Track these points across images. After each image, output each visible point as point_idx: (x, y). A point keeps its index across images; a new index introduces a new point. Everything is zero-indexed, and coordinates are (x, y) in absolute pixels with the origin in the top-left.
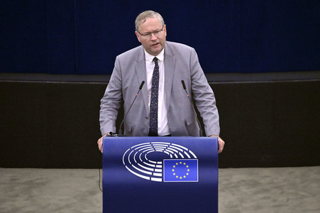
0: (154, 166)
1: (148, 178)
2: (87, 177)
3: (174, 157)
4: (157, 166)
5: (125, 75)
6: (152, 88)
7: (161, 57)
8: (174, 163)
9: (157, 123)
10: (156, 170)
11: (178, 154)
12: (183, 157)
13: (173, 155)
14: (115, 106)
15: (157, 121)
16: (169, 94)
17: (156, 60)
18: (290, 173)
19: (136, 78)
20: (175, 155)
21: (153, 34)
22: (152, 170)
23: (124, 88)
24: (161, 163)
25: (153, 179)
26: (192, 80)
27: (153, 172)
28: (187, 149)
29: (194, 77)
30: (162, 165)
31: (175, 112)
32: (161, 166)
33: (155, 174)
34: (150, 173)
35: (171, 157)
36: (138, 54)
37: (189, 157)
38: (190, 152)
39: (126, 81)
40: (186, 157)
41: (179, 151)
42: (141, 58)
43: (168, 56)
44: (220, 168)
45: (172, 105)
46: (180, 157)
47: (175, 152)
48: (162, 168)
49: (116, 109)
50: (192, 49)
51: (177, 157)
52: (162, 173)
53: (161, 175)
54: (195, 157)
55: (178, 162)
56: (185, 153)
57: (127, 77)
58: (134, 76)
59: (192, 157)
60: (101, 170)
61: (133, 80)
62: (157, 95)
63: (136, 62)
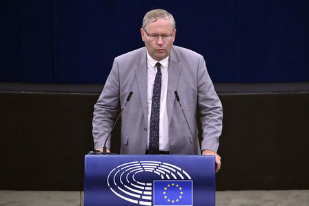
0: (143, 188)
1: (136, 202)
2: (66, 201)
3: (166, 178)
4: (146, 188)
5: (124, 80)
6: (153, 97)
7: (164, 63)
8: (165, 184)
9: (158, 137)
10: (145, 193)
11: (170, 175)
12: (175, 178)
13: (165, 176)
14: (110, 116)
15: (158, 134)
16: (172, 106)
17: (158, 66)
18: (296, 196)
19: (135, 84)
20: (167, 176)
21: (160, 37)
22: (141, 192)
23: (122, 94)
24: (150, 184)
25: (141, 203)
26: (198, 92)
27: (141, 195)
28: (180, 169)
29: (200, 89)
30: (152, 186)
31: (177, 125)
32: (150, 189)
33: (143, 197)
34: (139, 196)
35: (163, 177)
36: (139, 56)
37: (183, 178)
38: (184, 172)
39: (125, 86)
40: (179, 178)
41: (171, 171)
42: (143, 61)
43: (173, 62)
44: (217, 190)
45: (175, 118)
46: (172, 178)
47: (166, 172)
48: (152, 191)
49: (111, 118)
50: (201, 57)
51: (169, 178)
52: (152, 196)
53: (150, 198)
54: (190, 178)
55: (170, 183)
56: (178, 173)
57: (125, 82)
58: (134, 81)
59: (186, 178)
60: (83, 193)
61: (132, 85)
62: (159, 105)
63: (136, 66)
